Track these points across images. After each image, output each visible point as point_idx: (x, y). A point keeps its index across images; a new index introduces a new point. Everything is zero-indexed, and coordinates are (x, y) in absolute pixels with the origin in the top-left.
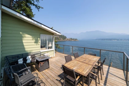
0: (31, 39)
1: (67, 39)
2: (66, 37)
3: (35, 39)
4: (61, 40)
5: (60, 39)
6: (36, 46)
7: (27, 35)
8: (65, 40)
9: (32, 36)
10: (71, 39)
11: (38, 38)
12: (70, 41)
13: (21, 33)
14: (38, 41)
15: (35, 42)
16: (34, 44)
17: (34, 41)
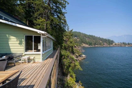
0: (15, 40)
1: (115, 44)
2: (112, 42)
3: (20, 40)
4: (105, 46)
5: (104, 44)
6: (20, 47)
7: (12, 37)
8: (111, 45)
9: (16, 37)
10: (124, 43)
11: (22, 39)
12: (122, 46)
13: (7, 35)
14: (22, 42)
15: (19, 44)
16: (18, 45)
17: (18, 42)
